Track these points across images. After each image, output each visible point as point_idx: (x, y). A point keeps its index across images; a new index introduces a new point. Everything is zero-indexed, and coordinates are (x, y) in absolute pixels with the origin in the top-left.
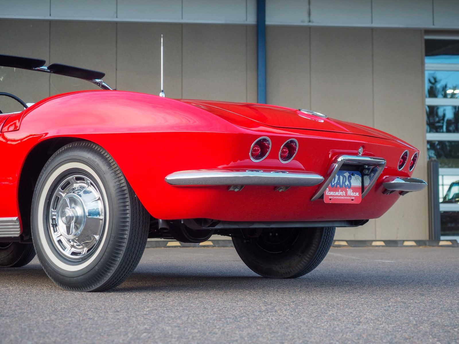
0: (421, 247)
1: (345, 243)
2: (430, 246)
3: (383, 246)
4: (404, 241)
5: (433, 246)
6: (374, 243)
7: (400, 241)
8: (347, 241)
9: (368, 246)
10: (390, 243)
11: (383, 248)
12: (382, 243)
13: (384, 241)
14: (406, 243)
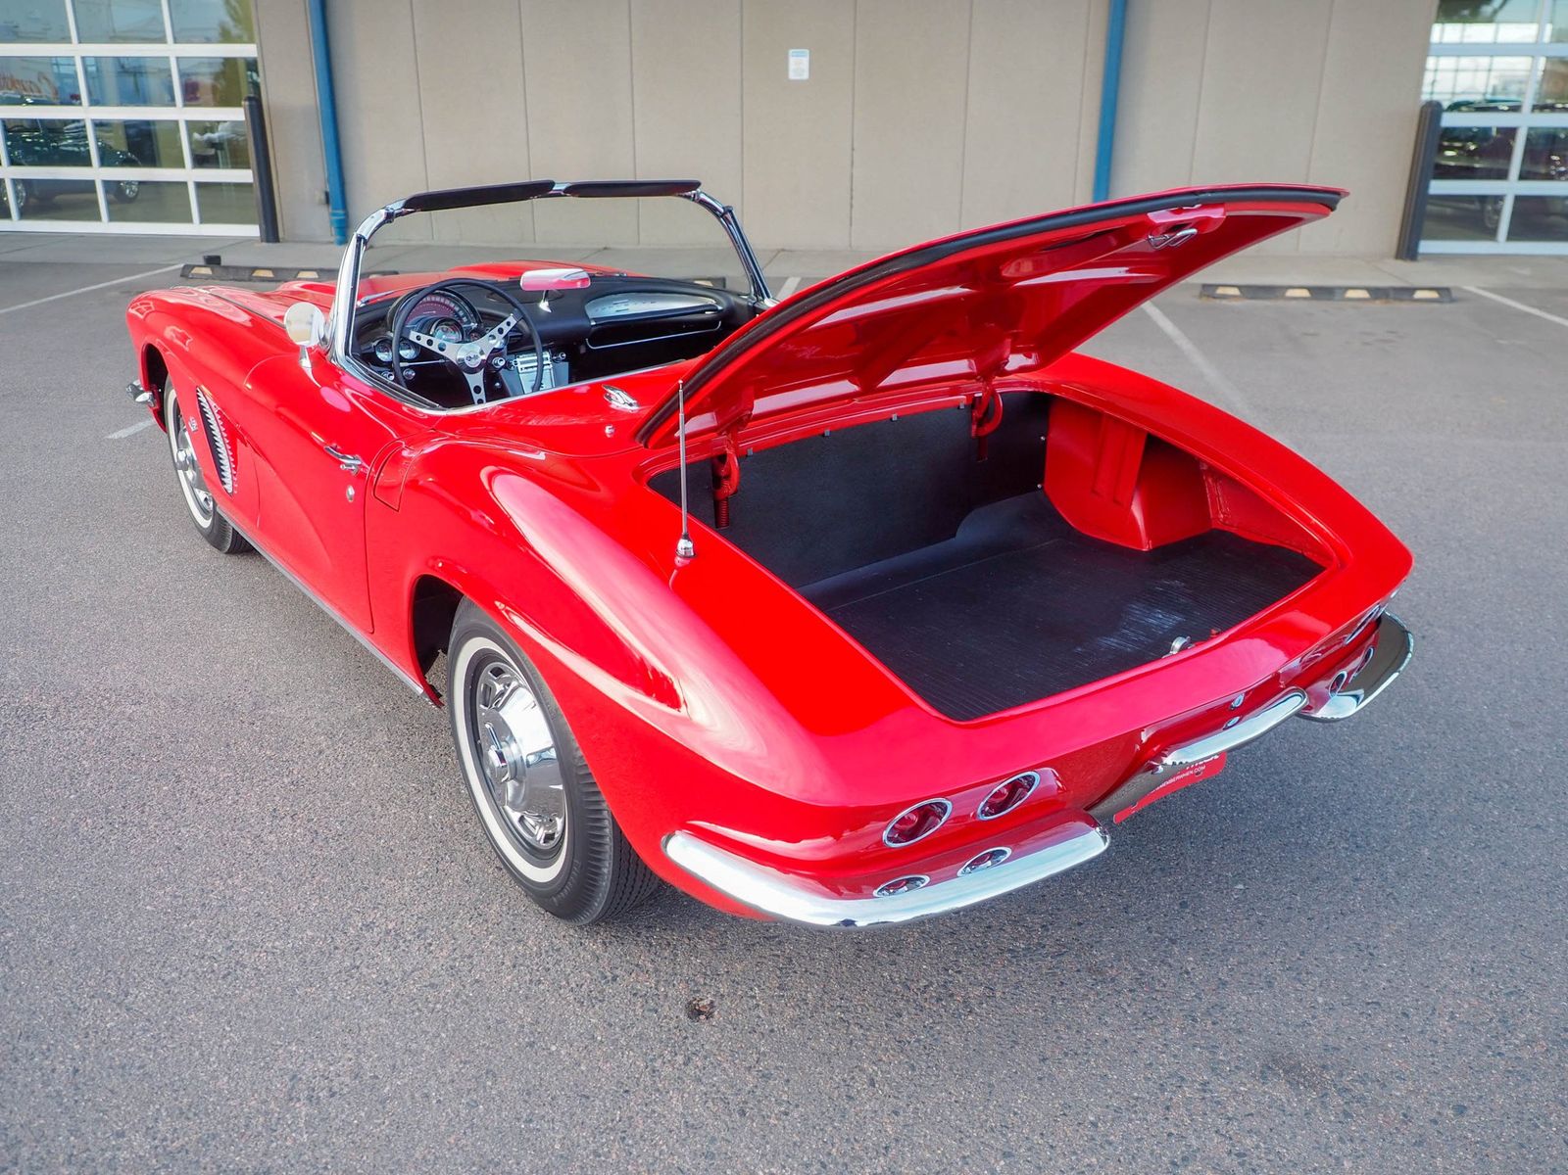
0: (1378, 302)
1: (1235, 291)
2: (1395, 299)
3: (1305, 299)
4: (1348, 288)
5: (1401, 300)
6: (1290, 293)
7: (1340, 288)
8: (1239, 287)
9: (1276, 298)
10: (1320, 293)
11: (1306, 303)
12: (1305, 293)
13: (1309, 289)
14: (1350, 294)
